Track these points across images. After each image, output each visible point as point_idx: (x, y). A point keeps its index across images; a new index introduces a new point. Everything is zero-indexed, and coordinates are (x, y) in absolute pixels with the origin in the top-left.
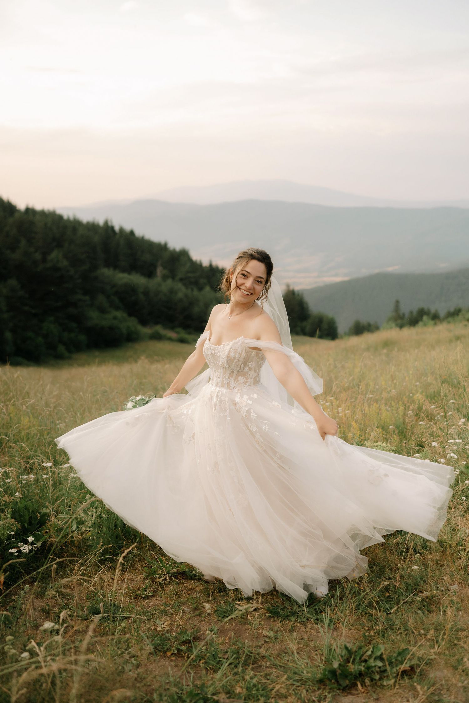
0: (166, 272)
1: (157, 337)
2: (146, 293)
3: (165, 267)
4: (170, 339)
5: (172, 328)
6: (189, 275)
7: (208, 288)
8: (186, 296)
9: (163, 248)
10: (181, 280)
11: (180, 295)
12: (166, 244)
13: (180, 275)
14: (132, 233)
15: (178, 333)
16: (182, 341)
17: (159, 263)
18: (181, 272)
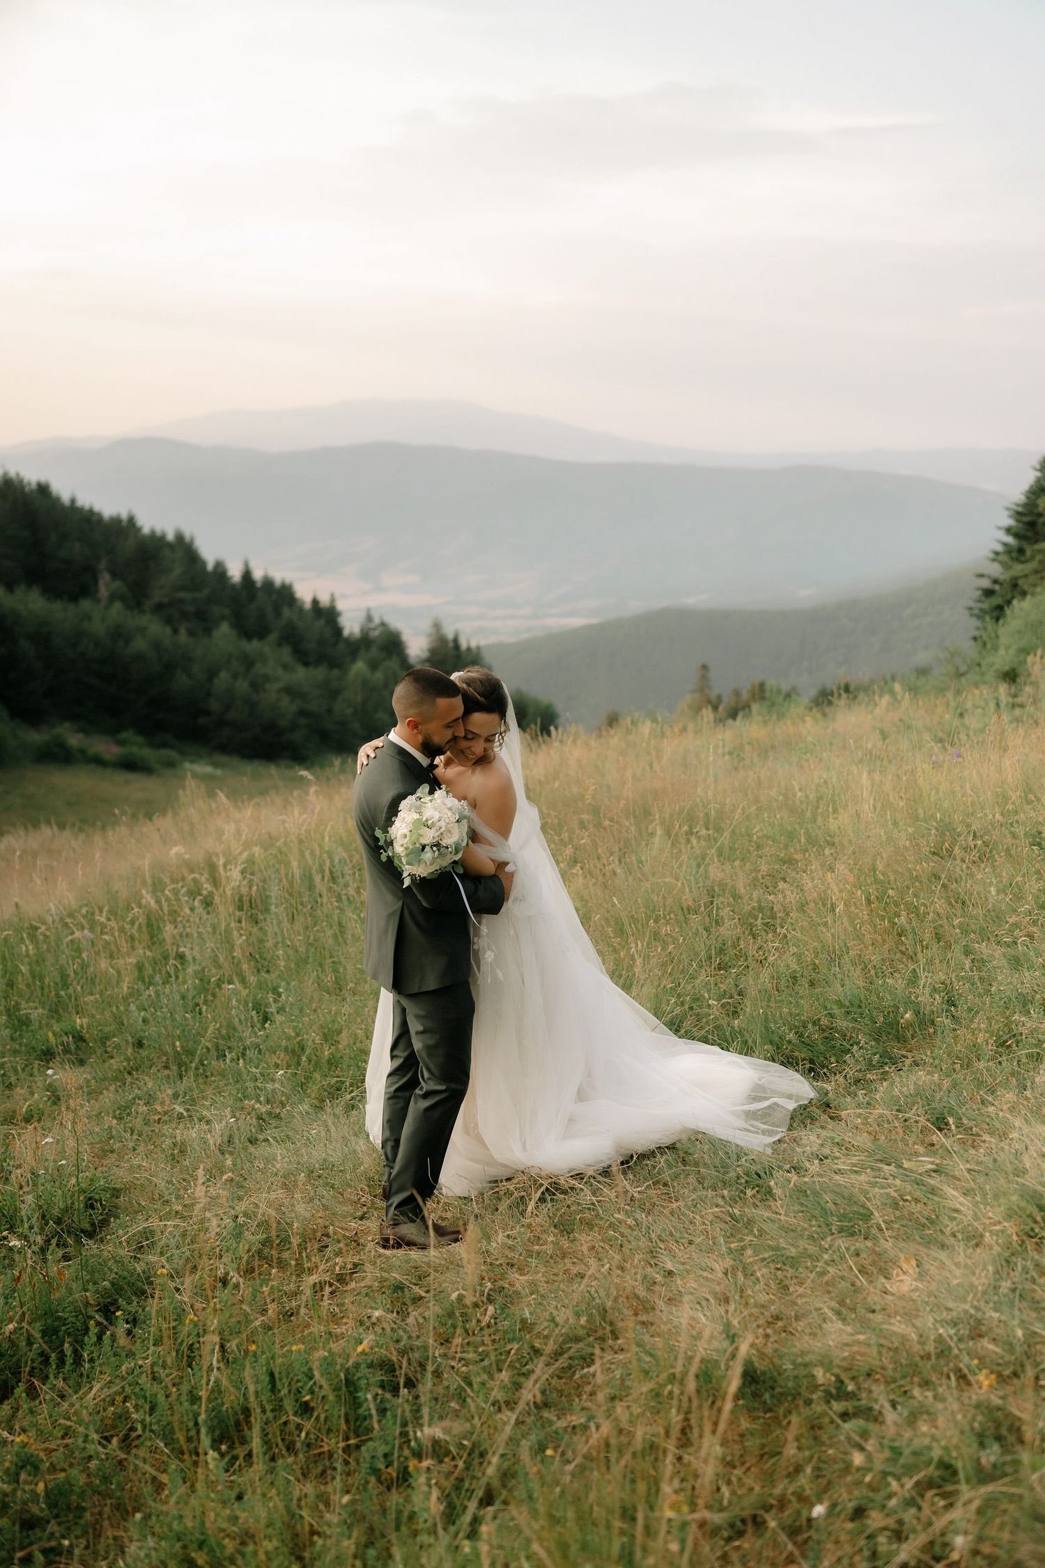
0: (117, 584)
1: (58, 756)
2: (42, 636)
3: (115, 575)
4: (98, 761)
5: (113, 732)
6: (182, 595)
7: (225, 628)
8: (157, 646)
9: (124, 528)
10: (159, 607)
11: (140, 644)
12: (131, 520)
13: (158, 595)
14: (43, 489)
15: (122, 743)
16: (130, 765)
17: (102, 565)
18: (161, 588)
